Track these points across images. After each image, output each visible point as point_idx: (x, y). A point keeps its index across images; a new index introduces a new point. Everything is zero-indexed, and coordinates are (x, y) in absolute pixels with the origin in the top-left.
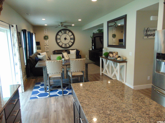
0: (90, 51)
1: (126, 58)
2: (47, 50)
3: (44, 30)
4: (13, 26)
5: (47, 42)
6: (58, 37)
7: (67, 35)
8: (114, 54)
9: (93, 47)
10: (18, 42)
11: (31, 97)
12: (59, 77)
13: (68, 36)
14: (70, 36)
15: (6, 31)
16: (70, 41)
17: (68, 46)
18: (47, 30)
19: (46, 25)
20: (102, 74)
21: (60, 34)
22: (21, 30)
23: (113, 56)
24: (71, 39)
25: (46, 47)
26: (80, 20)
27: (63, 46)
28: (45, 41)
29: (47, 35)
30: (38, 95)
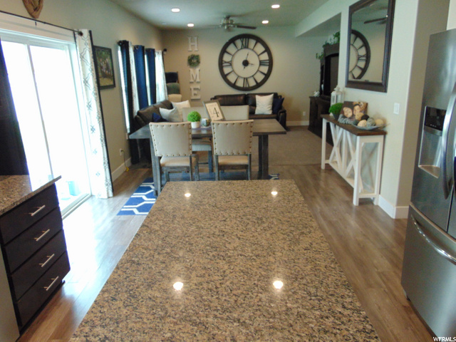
0: (312, 98)
1: (384, 121)
2: (195, 94)
3: (190, 39)
4: (81, 34)
5: (195, 72)
6: (227, 58)
7: (251, 52)
8: (357, 107)
9: (322, 86)
10: (95, 75)
11: (123, 210)
12: (185, 167)
13: (254, 54)
14: (258, 56)
15: (67, 47)
16: (258, 70)
17: (252, 83)
18: (196, 38)
19: (191, 25)
20: (327, 165)
21: (231, 49)
22: (116, 44)
23: (353, 115)
24: (261, 63)
25: (192, 87)
26: (276, 6)
27: (240, 84)
28: (191, 70)
29: (196, 54)
30: (138, 208)
